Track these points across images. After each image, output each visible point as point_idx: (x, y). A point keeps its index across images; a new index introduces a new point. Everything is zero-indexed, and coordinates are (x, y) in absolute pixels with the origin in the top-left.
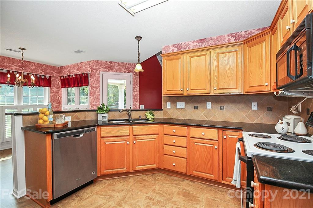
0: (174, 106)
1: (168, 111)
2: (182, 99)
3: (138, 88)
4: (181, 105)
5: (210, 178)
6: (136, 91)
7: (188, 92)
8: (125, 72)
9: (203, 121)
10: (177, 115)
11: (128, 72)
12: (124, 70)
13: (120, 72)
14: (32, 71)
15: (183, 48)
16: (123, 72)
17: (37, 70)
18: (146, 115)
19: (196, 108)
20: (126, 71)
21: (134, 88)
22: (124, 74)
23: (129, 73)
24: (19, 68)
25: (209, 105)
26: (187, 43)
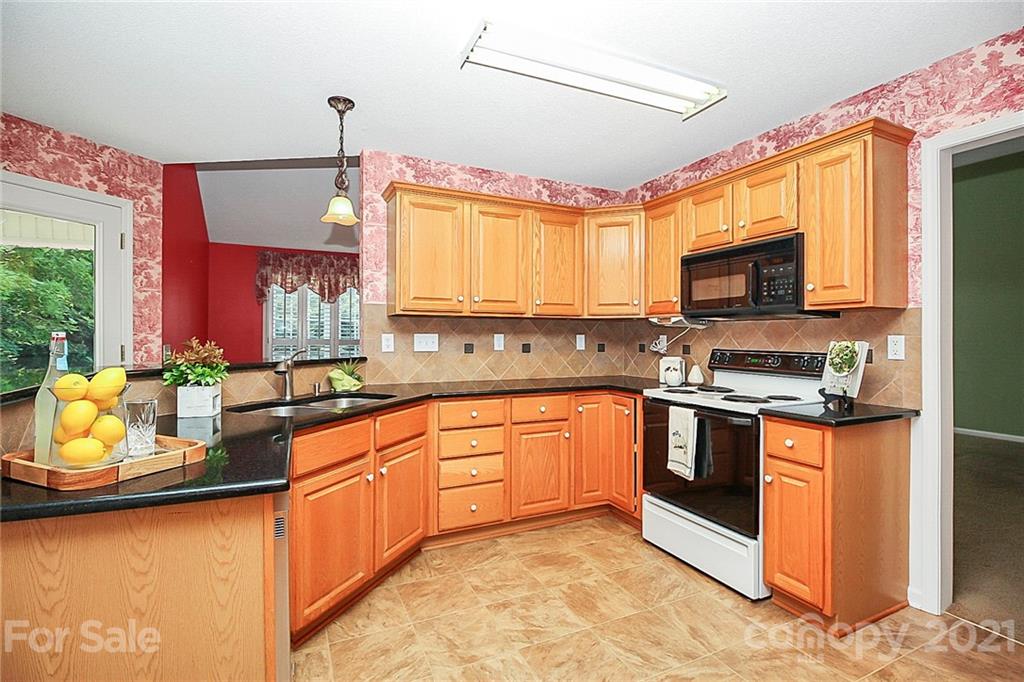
0: (407, 344)
1: (385, 363)
2: (430, 324)
3: (156, 272)
4: (426, 342)
5: (555, 508)
6: (150, 284)
7: (476, 308)
8: (92, 187)
9: (484, 382)
10: (417, 373)
11: (108, 192)
12: (86, 178)
13: (68, 183)
15: (433, 176)
16: (81, 186)
18: (330, 381)
19: (469, 349)
20: (100, 184)
21: (138, 269)
22: (86, 193)
23: (115, 197)
25: (499, 341)
26: (446, 166)
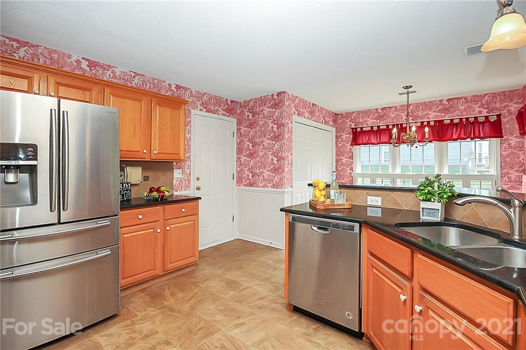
14: (462, 113)
17: (472, 109)
24: (439, 114)
